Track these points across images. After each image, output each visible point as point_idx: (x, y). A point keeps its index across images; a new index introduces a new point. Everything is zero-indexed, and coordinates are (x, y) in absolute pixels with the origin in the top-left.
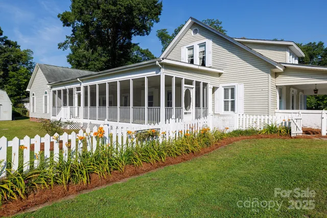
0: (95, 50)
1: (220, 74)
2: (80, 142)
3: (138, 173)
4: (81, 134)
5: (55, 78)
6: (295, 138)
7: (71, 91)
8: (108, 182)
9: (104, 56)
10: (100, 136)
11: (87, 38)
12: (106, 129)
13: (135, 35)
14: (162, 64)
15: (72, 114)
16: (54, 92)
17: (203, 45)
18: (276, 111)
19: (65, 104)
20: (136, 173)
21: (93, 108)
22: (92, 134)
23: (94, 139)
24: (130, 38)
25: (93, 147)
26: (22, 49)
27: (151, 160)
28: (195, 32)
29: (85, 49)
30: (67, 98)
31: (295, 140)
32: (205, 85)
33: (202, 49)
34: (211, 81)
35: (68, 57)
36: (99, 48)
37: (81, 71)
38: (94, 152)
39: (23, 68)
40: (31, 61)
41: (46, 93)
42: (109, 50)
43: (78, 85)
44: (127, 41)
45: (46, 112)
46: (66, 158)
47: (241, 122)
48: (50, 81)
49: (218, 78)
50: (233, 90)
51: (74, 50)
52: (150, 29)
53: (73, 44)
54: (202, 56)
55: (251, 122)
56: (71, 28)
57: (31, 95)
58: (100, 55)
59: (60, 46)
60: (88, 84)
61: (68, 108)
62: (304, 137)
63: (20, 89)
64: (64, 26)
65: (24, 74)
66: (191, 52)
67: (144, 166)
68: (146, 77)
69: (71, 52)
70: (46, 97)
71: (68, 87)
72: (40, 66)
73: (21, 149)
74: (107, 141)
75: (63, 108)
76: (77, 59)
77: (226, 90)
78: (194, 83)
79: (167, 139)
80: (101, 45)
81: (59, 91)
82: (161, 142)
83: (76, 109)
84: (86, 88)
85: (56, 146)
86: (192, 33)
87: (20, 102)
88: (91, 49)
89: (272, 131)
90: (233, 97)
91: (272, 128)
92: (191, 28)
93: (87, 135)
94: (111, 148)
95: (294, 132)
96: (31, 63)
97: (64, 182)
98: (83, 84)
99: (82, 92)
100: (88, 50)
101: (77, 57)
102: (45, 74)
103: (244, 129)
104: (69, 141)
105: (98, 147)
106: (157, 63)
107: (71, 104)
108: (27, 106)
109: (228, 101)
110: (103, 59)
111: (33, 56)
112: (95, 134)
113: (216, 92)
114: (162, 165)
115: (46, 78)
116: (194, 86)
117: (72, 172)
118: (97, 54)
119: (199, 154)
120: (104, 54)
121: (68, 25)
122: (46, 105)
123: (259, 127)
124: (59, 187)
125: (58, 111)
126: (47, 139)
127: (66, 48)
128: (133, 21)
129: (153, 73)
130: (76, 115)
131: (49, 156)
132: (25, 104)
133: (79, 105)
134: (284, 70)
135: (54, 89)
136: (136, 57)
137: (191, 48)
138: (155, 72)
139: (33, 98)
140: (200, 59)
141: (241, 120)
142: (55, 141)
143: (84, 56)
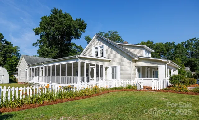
0: (52, 47)
1: (110, 61)
2: (40, 89)
3: (62, 102)
4: (40, 86)
5: (31, 63)
6: (139, 90)
7: (39, 69)
8: (50, 104)
9: (56, 50)
10: (48, 87)
11: (48, 41)
12: (50, 85)
13: (73, 39)
14: (79, 57)
15: (39, 80)
16: (31, 69)
17: (102, 47)
18: (135, 78)
19: (36, 75)
20: (61, 102)
21: (49, 77)
22: (45, 87)
23: (46, 89)
24: (70, 40)
25: (45, 92)
26: (14, 46)
27: (68, 98)
28: (99, 40)
29: (46, 47)
30: (36, 72)
31: (139, 92)
32: (101, 66)
33: (102, 49)
34: (105, 65)
35: (38, 51)
36: (54, 46)
37: (44, 58)
38: (45, 94)
39: (14, 56)
40: (18, 52)
41: (26, 69)
42: (59, 47)
43: (42, 66)
44: (68, 42)
45: (26, 79)
46: (35, 95)
47: (116, 84)
48: (28, 64)
49: (109, 63)
50: (116, 68)
51: (41, 47)
52: (80, 36)
53: (40, 44)
54: (102, 52)
55: (121, 84)
56: (39, 36)
57: (19, 70)
58: (54, 50)
59: (34, 45)
60: (47, 65)
61: (37, 77)
62: (143, 91)
63: (12, 67)
64: (36, 35)
65: (14, 59)
66: (96, 50)
67: (65, 100)
68: (72, 63)
69: (39, 48)
70: (26, 71)
71: (37, 67)
72: (24, 56)
73: (19, 91)
74: (51, 90)
75: (34, 77)
76: (42, 52)
77: (113, 68)
78: (96, 65)
79: (77, 90)
80: (55, 45)
81: (33, 69)
82: (74, 91)
83: (41, 77)
84: (46, 67)
85: (31, 91)
86: (97, 41)
87: (13, 74)
88: (50, 47)
89: (130, 88)
90: (116, 72)
91: (130, 86)
92: (97, 38)
93: (43, 87)
94: (52, 93)
95: (139, 88)
96: (18, 53)
97: (34, 103)
98: (44, 66)
99: (44, 69)
100: (48, 47)
101: (42, 51)
102: (26, 60)
103: (118, 87)
104: (36, 89)
105: (47, 91)
106: (77, 57)
107: (39, 75)
108: (16, 76)
109: (114, 74)
110: (56, 52)
111: (19, 49)
112: (46, 87)
113: (108, 70)
114: (73, 100)
115: (27, 62)
116: (96, 67)
117: (37, 100)
118: (53, 49)
119: (91, 96)
120: (56, 49)
121: (38, 34)
122: (26, 75)
123: (124, 86)
124: (32, 104)
125: (32, 79)
126: (28, 88)
127: (37, 46)
128: (71, 33)
129: (75, 61)
130: (41, 81)
131: (28, 94)
132: (15, 75)
133: (42, 75)
134: (139, 59)
135: (30, 68)
136: (74, 50)
137: (97, 48)
138: (76, 61)
139: (20, 72)
140: (101, 53)
141: (116, 83)
142: (31, 89)
143: (46, 51)
